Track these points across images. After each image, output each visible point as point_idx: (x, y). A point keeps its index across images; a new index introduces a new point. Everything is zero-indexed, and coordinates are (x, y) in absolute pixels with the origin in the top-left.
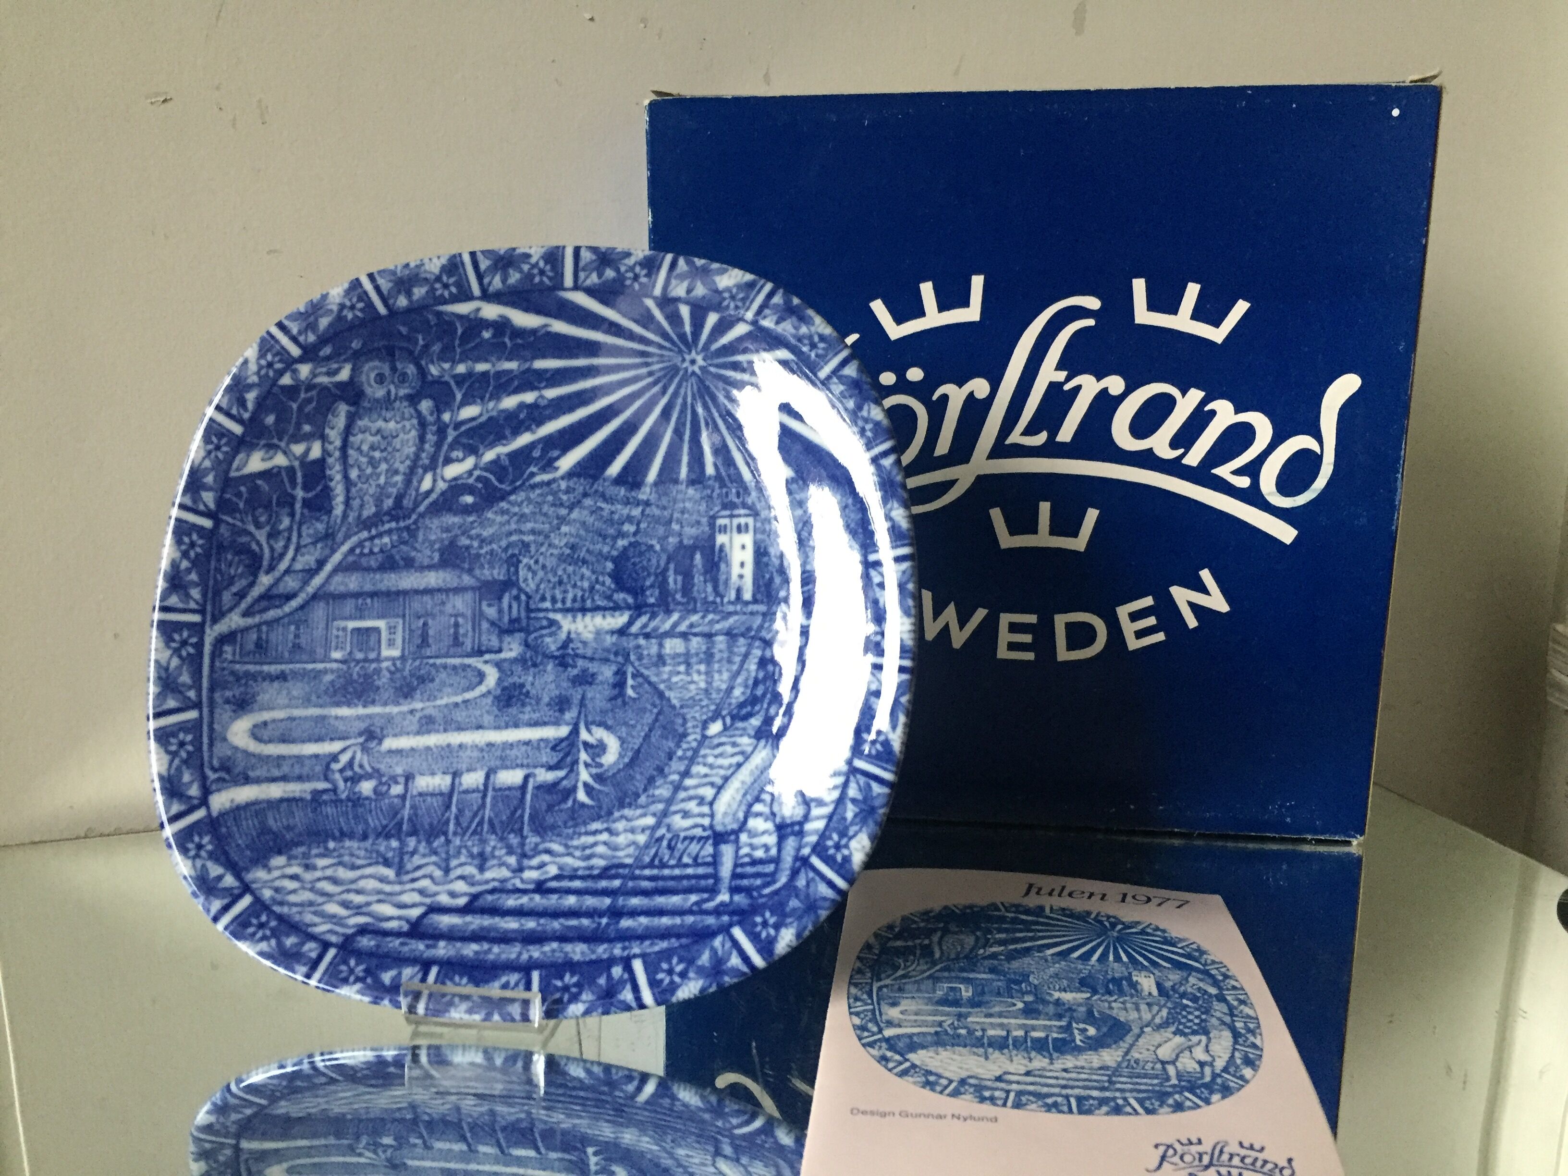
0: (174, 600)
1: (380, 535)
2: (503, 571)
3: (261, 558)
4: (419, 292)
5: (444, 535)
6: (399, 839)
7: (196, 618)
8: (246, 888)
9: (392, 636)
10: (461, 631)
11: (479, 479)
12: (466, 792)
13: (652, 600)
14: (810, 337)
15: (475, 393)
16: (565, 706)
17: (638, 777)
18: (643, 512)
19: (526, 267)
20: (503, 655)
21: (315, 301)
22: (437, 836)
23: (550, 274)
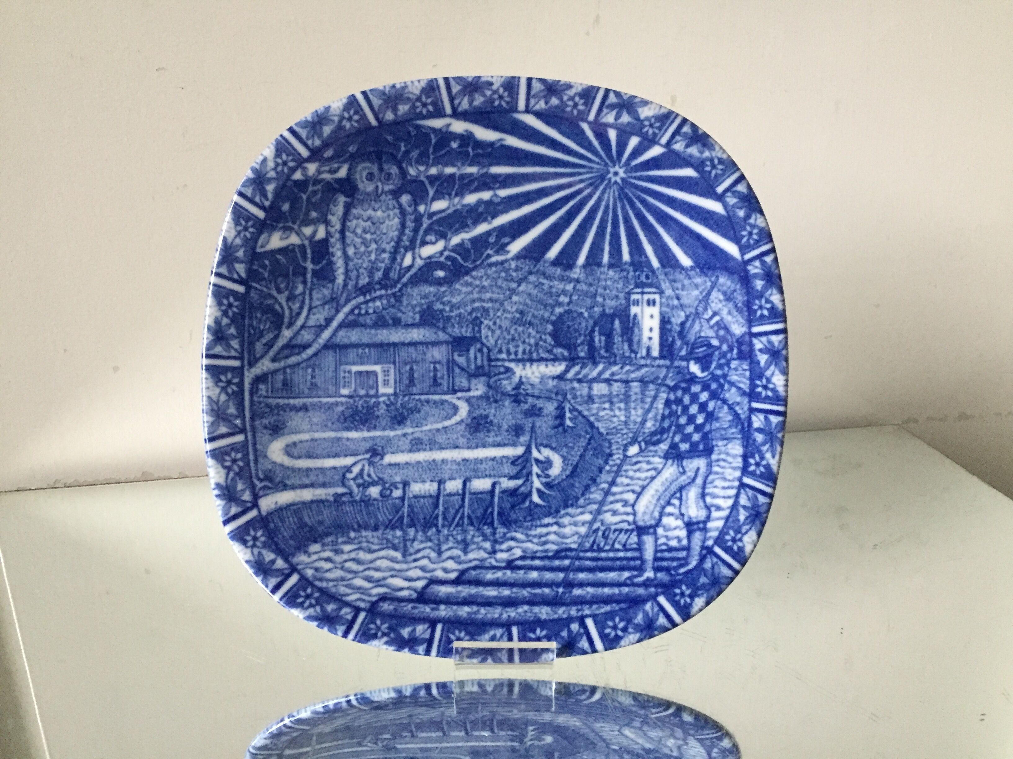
0: (218, 350)
1: (373, 300)
2: (470, 329)
3: (282, 316)
4: (403, 109)
5: (423, 301)
6: (402, 529)
7: (236, 363)
8: (293, 569)
9: (386, 378)
10: (439, 375)
11: (448, 258)
12: (450, 495)
13: (582, 354)
14: (712, 160)
15: (445, 191)
16: (520, 432)
17: (577, 485)
18: (574, 288)
19: (488, 93)
20: (471, 394)
21: (319, 112)
22: (430, 527)
23: (507, 99)
